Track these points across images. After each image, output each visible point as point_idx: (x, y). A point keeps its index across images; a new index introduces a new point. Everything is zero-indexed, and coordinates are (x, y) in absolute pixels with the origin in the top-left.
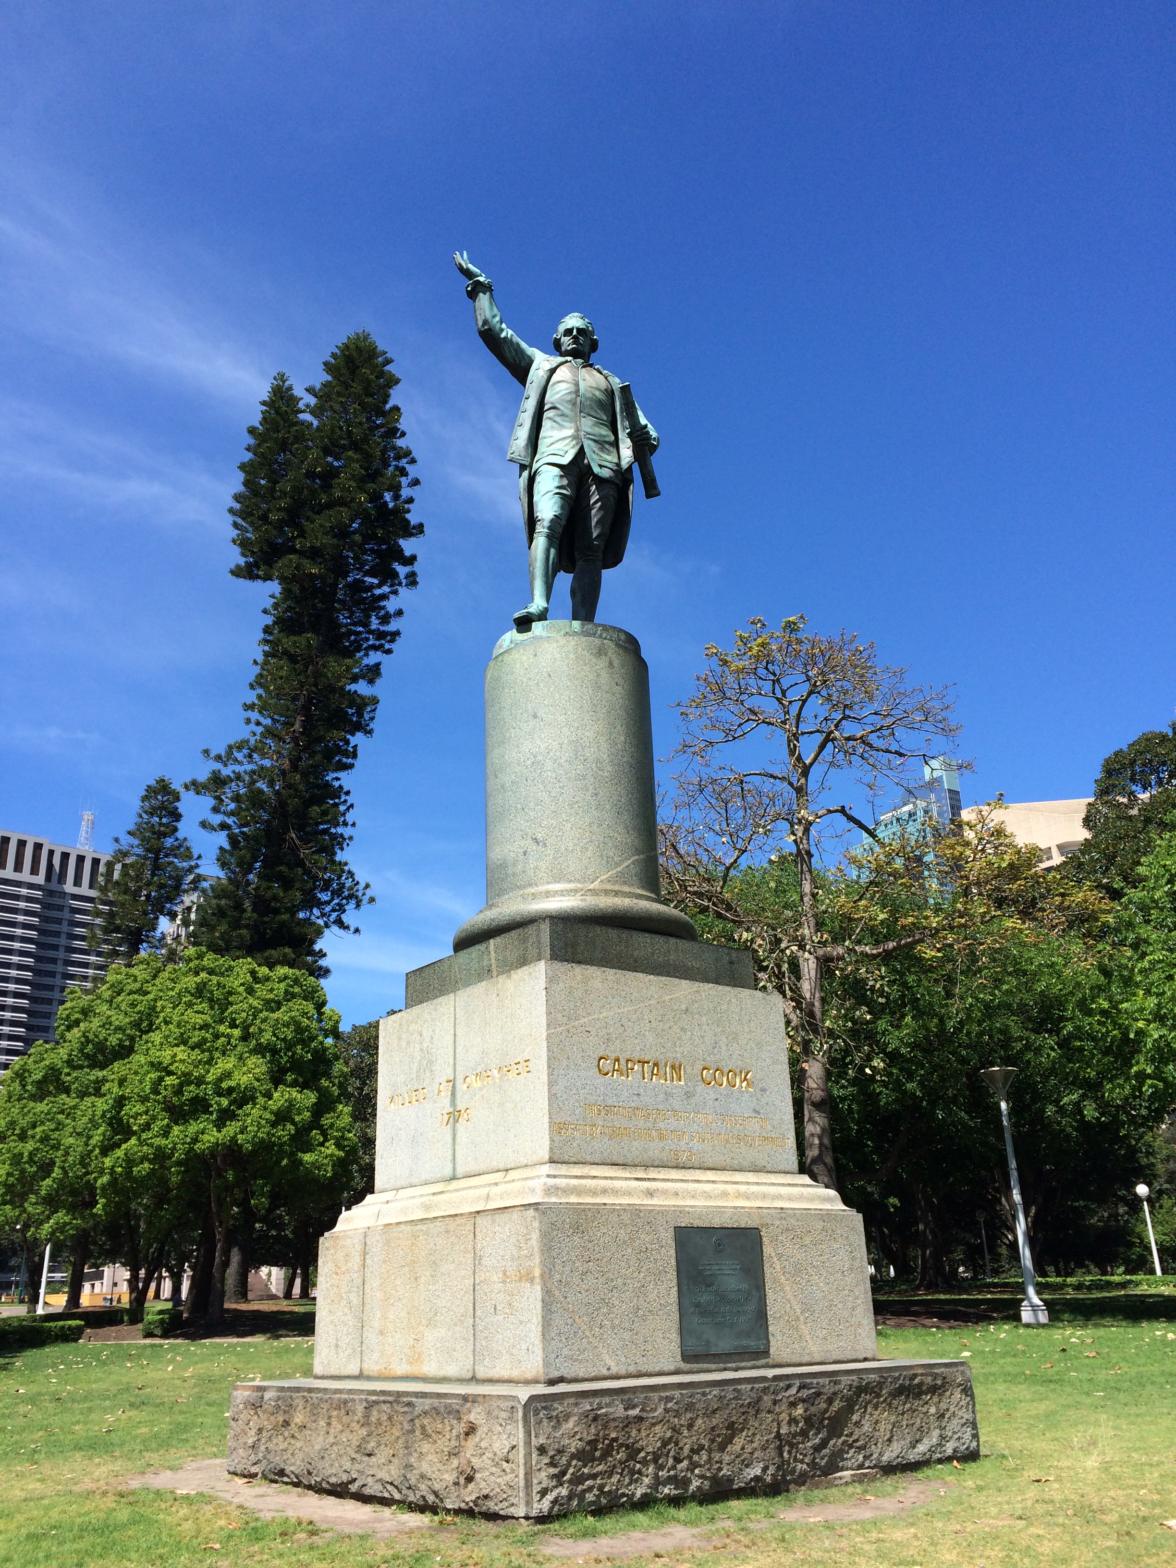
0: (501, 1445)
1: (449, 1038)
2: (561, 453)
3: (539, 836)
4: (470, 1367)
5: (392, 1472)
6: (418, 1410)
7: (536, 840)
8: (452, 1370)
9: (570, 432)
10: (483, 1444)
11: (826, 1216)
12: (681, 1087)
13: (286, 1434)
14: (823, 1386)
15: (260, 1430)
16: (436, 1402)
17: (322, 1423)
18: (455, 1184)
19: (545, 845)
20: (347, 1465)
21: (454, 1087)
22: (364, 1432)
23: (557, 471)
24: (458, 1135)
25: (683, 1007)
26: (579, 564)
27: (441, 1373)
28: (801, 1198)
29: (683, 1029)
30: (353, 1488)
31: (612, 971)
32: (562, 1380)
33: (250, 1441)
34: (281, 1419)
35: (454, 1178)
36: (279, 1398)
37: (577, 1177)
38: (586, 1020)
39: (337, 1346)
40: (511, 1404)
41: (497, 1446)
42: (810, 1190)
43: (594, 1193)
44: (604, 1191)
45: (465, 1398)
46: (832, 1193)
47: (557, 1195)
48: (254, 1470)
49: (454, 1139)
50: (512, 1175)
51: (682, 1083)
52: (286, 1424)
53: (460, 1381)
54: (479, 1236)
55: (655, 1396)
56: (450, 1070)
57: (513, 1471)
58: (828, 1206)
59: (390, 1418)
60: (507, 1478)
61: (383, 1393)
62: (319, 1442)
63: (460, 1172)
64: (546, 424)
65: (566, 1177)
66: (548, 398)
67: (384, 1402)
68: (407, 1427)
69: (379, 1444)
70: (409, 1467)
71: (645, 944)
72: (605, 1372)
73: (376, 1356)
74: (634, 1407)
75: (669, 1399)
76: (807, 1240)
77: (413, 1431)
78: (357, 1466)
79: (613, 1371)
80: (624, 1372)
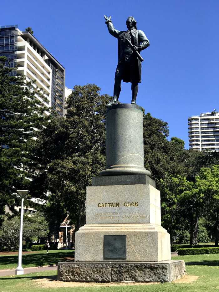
25: (120, 191)
29: (120, 196)
31: (102, 186)
32: (78, 261)
38: (95, 197)
65: (86, 227)
79: (89, 260)
80: (91, 260)
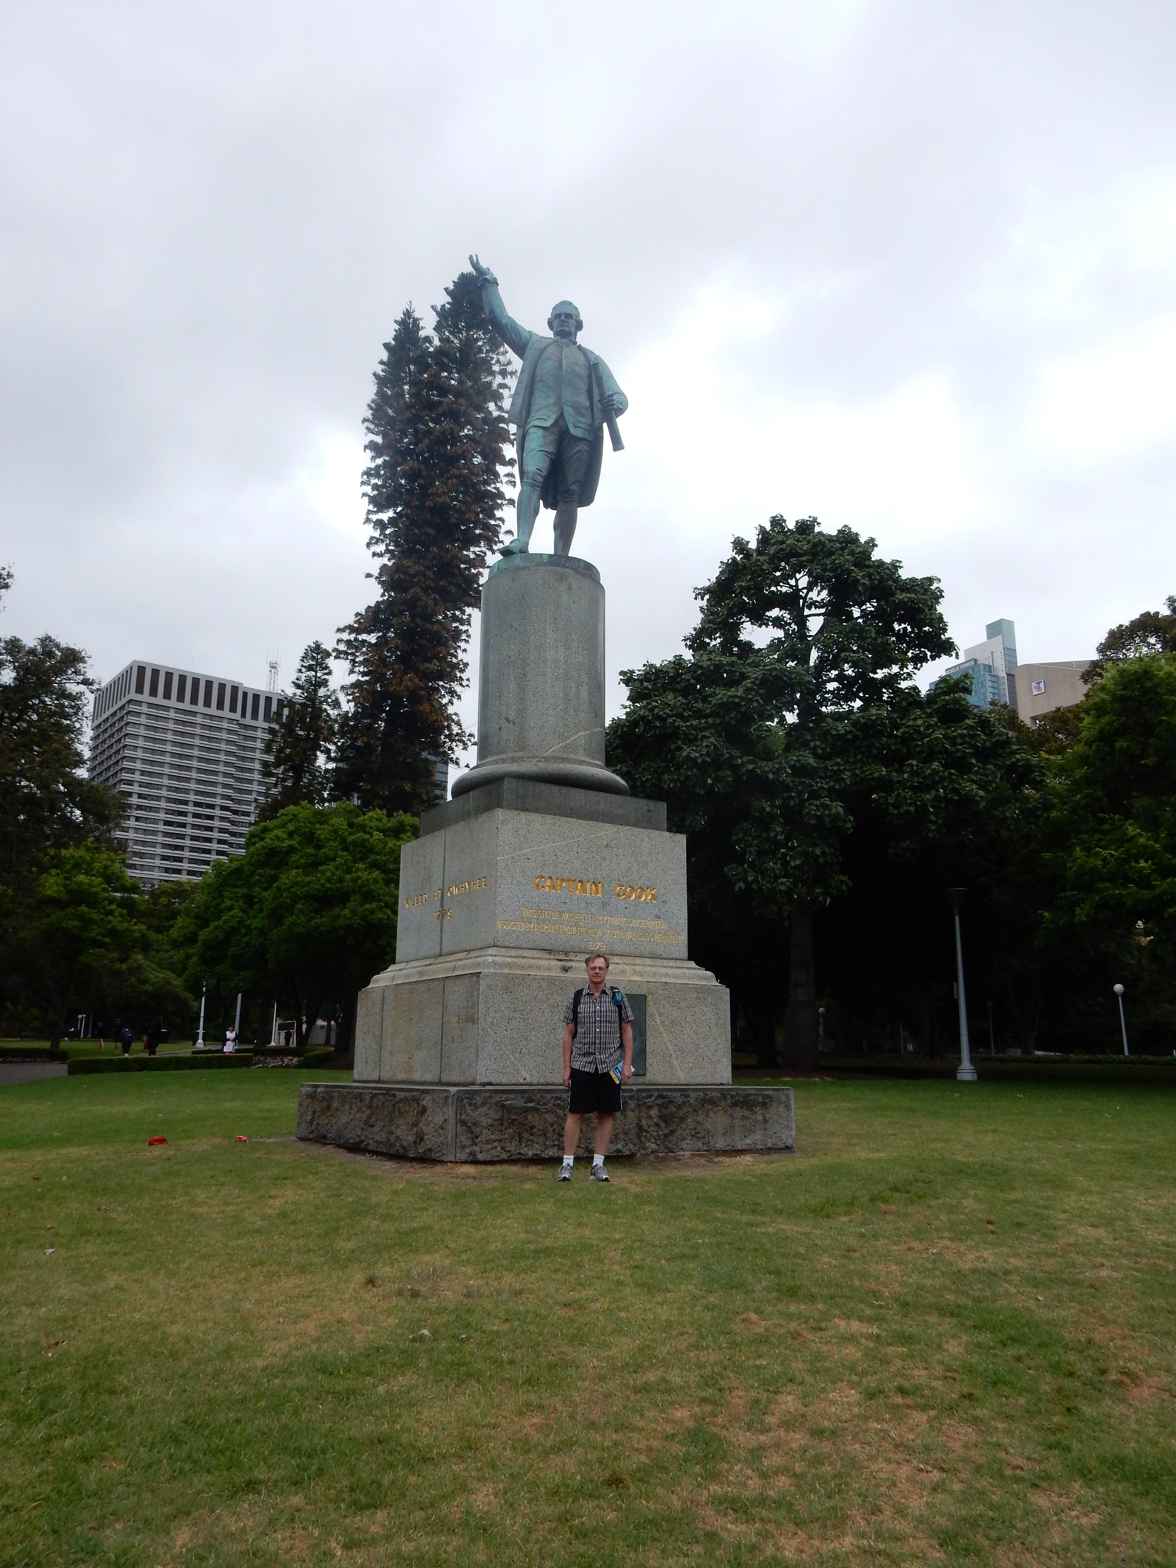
0: (438, 1120)
1: (441, 861)
2: (545, 417)
3: (511, 718)
4: (437, 1076)
5: (381, 1137)
6: (398, 1098)
7: (507, 719)
8: (429, 1077)
9: (552, 401)
10: (430, 1119)
11: (701, 990)
12: (599, 899)
13: (328, 1114)
14: (675, 1097)
15: (314, 1112)
16: (407, 1094)
17: (347, 1107)
18: (440, 960)
19: (514, 723)
20: (359, 1132)
21: (442, 894)
22: (368, 1112)
23: (540, 432)
24: (444, 926)
25: (605, 843)
26: (560, 504)
27: (423, 1079)
28: (684, 976)
29: (604, 859)
30: (362, 1146)
31: (550, 817)
32: (490, 1084)
33: (309, 1118)
34: (325, 1104)
35: (441, 955)
36: (325, 1092)
37: (512, 957)
38: (527, 851)
39: (366, 1062)
40: (446, 1094)
41: (436, 1120)
42: (693, 971)
43: (522, 968)
44: (530, 967)
45: (423, 1092)
46: (709, 973)
47: (494, 968)
48: (311, 1136)
49: (441, 929)
50: (473, 954)
51: (599, 895)
52: (328, 1108)
53: (432, 1084)
54: (447, 993)
55: (549, 1096)
56: (440, 882)
57: (445, 1134)
58: (704, 983)
59: (383, 1104)
60: (441, 1139)
61: (380, 1089)
62: (345, 1119)
63: (445, 950)
64: (537, 393)
65: (503, 956)
66: (538, 370)
67: (381, 1094)
68: (391, 1109)
69: (377, 1120)
70: (391, 1133)
71: (580, 797)
72: (522, 1081)
73: (387, 1068)
74: (531, 1102)
75: (558, 1098)
76: (683, 1005)
77: (394, 1111)
78: (365, 1133)
79: (529, 1080)
80: (536, 1082)
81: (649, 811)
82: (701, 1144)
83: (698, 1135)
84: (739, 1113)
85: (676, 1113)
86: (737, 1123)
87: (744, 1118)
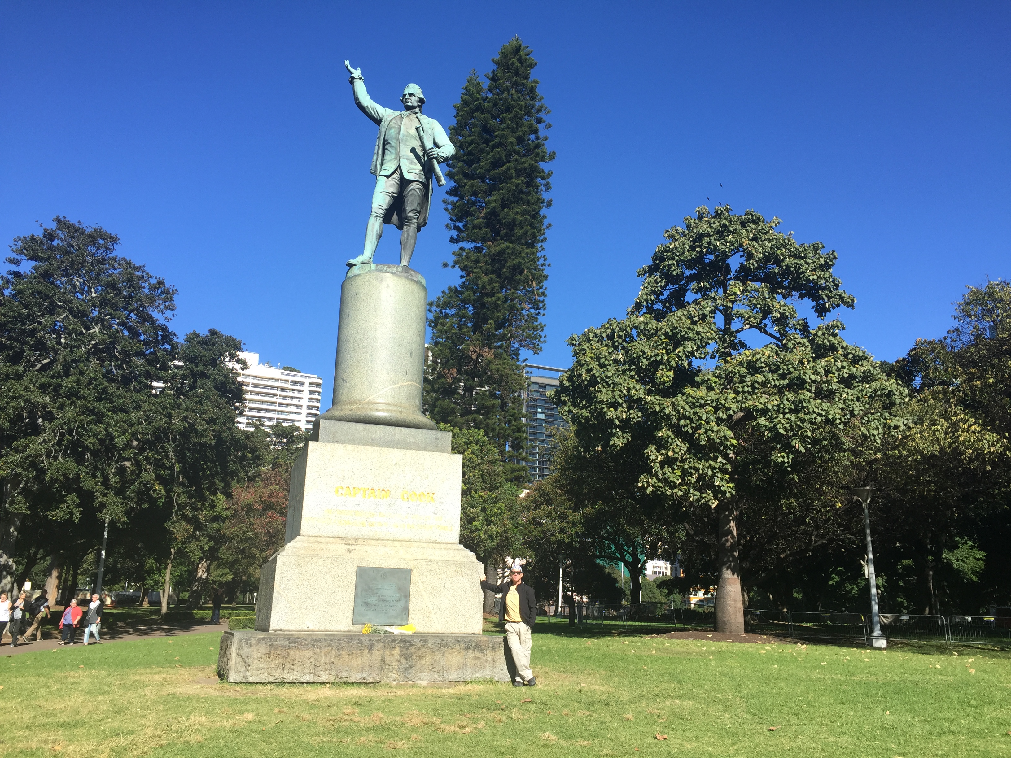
0: (229, 653)
7: (343, 379)
12: (387, 501)
19: (346, 382)
25: (394, 462)
26: (404, 227)
31: (350, 446)
32: (281, 630)
37: (310, 542)
38: (330, 470)
43: (315, 550)
44: (322, 549)
51: (387, 499)
57: (230, 663)
66: (386, 137)
72: (306, 628)
79: (311, 628)
80: (317, 629)
81: (437, 439)
82: (436, 676)
83: (434, 669)
84: (471, 654)
85: (415, 653)
86: (470, 662)
87: (476, 658)
